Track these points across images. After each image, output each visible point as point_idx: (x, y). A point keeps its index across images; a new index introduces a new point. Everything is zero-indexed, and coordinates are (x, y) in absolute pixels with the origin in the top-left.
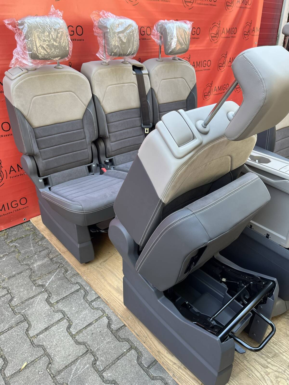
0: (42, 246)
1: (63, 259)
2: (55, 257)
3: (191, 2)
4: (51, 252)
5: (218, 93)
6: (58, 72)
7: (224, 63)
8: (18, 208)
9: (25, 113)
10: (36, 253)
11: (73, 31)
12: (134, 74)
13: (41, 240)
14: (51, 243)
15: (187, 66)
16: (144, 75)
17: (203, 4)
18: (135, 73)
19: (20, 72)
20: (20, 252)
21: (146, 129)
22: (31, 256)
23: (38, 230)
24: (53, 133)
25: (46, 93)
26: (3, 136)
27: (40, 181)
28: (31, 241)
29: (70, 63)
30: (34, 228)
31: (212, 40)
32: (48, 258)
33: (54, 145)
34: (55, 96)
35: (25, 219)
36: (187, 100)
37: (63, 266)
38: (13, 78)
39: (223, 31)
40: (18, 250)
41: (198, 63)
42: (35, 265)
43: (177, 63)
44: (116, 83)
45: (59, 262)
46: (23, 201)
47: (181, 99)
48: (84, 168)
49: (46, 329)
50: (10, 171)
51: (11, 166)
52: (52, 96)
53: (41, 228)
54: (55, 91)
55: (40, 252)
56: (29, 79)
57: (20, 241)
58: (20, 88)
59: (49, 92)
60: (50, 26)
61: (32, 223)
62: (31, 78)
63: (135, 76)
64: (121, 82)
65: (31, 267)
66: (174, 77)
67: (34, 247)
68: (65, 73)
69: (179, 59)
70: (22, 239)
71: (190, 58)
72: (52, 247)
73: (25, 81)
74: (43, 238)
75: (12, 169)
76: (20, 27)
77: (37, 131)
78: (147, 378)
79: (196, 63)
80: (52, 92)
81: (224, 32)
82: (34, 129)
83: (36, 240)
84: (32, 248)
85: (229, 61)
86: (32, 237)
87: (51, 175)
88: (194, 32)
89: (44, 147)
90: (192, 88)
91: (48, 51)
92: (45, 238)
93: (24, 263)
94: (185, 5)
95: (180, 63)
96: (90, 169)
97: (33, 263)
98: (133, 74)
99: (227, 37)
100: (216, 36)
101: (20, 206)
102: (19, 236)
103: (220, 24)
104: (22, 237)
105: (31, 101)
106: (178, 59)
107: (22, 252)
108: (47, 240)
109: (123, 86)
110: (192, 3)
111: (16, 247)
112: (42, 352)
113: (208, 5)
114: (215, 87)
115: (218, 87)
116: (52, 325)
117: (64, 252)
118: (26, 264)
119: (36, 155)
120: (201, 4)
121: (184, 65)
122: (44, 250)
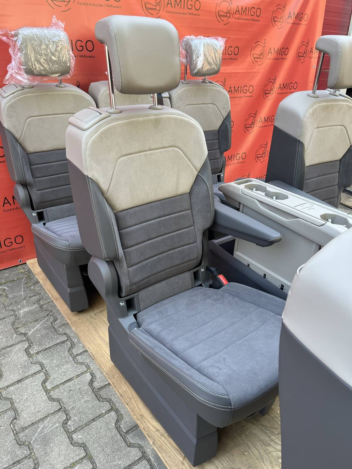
0: (34, 291)
1: (55, 306)
2: (45, 304)
3: (226, 16)
4: (42, 298)
5: (263, 125)
6: (59, 91)
7: (271, 90)
8: (12, 247)
9: (17, 136)
10: (25, 298)
11: (83, 46)
13: (34, 284)
14: (44, 289)
15: (219, 90)
16: (164, 99)
17: (242, 19)
19: (14, 89)
20: (8, 296)
22: (20, 301)
23: (33, 274)
24: (52, 161)
25: (43, 114)
27: (34, 214)
28: (23, 285)
29: (78, 83)
30: (29, 271)
31: (255, 62)
32: (37, 304)
33: (52, 174)
34: (53, 118)
35: (20, 261)
36: (219, 130)
37: (52, 315)
38: (5, 95)
40: (6, 293)
41: (236, 89)
42: (21, 312)
43: (207, 86)
45: (49, 310)
46: (19, 240)
47: (212, 129)
49: (19, 381)
50: (4, 203)
51: (5, 198)
52: (50, 117)
53: (36, 271)
54: (55, 113)
55: (30, 297)
56: (24, 97)
57: (10, 285)
58: (12, 107)
59: (47, 113)
60: (48, 38)
61: (28, 266)
62: (26, 97)
65: (17, 313)
66: (202, 103)
67: (24, 291)
68: (68, 92)
69: (210, 82)
70: (13, 282)
71: (225, 82)
72: (45, 293)
73: (19, 100)
74: (37, 282)
75: (6, 201)
76: (15, 39)
77: (31, 157)
78: (123, 444)
79: (233, 89)
80: (51, 113)
81: (271, 53)
82: (28, 154)
83: (28, 284)
84: (22, 293)
85: (279, 88)
86: (24, 281)
87: (47, 208)
88: (231, 52)
89: (39, 175)
90: (225, 117)
91: (46, 66)
92: (40, 283)
93: (10, 309)
94: (219, 19)
95: (210, 86)
97: (20, 309)
99: (276, 59)
100: (260, 57)
101: (15, 245)
102: (10, 279)
103: (265, 43)
104: (14, 280)
105: (25, 122)
106: (208, 82)
107: (10, 296)
108: (41, 284)
110: (228, 17)
111: (5, 290)
112: (10, 405)
113: (249, 20)
114: (261, 118)
115: (265, 118)
116: (27, 378)
117: (56, 299)
118: (12, 310)
119: (30, 184)
120: (240, 19)
121: (215, 89)
122: (35, 296)
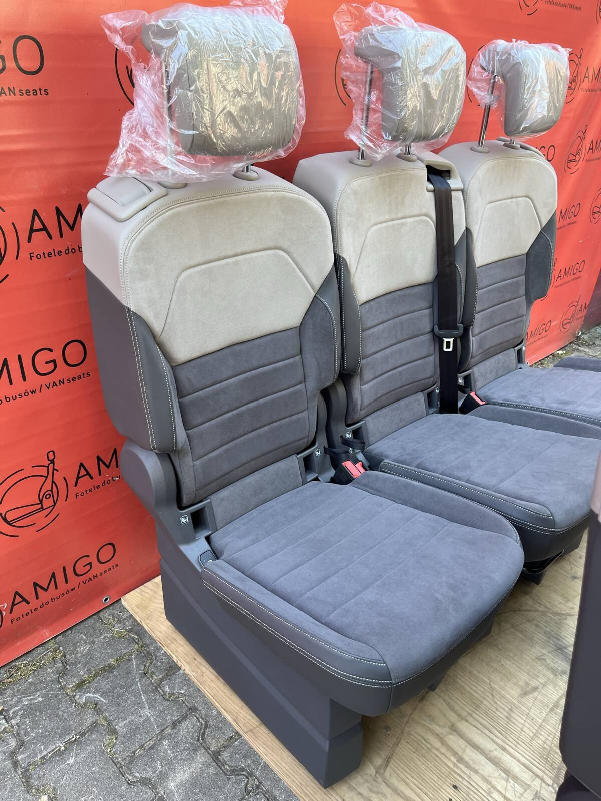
0: (172, 699)
1: (251, 754)
2: (225, 747)
4: (206, 727)
6: (250, 192)
7: (578, 153)
8: (90, 575)
9: (157, 327)
10: (163, 731)
12: (428, 191)
13: (167, 675)
14: (199, 690)
15: (541, 164)
16: (453, 193)
17: (556, 3)
18: (431, 187)
19: (144, 194)
20: (115, 729)
21: (446, 340)
22: (151, 743)
23: (150, 637)
24: (225, 376)
26: (66, 382)
27: (183, 520)
28: (140, 680)
30: (138, 630)
32: (203, 751)
33: (225, 410)
34: (236, 263)
35: (106, 600)
36: (527, 254)
37: (258, 787)
38: (123, 215)
39: (587, 75)
40: (105, 719)
42: (172, 785)
43: (517, 157)
44: (387, 217)
45: (243, 770)
46: (106, 553)
47: (517, 253)
48: (294, 463)
50: (78, 477)
51: (81, 465)
52: (228, 264)
53: (160, 632)
54: (239, 251)
55: (174, 725)
56: (172, 217)
57: (104, 684)
58: (145, 246)
59: (223, 254)
60: (254, 44)
61: (127, 611)
62: (178, 214)
63: (431, 196)
64: (400, 215)
65: (162, 793)
66: (510, 196)
67: (152, 706)
68: (270, 194)
69: (522, 147)
70: (111, 675)
72: (208, 705)
73: (162, 225)
74: (172, 669)
75: (83, 472)
76: (165, 43)
77: (183, 374)
80: (230, 253)
81: (588, 77)
82: (175, 368)
83: (152, 677)
84: (147, 712)
85: (590, 149)
86: (138, 666)
87: (211, 497)
89: (200, 420)
90: (544, 224)
91: (244, 126)
92: (179, 669)
93: (136, 777)
95: (527, 156)
96: (307, 464)
97: (163, 776)
98: (426, 191)
99: (592, 90)
101: (97, 568)
102: (98, 663)
103: (581, 57)
104: (109, 666)
105: (175, 284)
106: (519, 146)
107: (121, 727)
108: (185, 675)
109: (402, 224)
111: (98, 706)
113: (566, 6)
117: (251, 731)
118: (145, 782)
119: (177, 451)
121: (534, 162)
122: (184, 718)
